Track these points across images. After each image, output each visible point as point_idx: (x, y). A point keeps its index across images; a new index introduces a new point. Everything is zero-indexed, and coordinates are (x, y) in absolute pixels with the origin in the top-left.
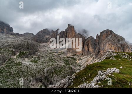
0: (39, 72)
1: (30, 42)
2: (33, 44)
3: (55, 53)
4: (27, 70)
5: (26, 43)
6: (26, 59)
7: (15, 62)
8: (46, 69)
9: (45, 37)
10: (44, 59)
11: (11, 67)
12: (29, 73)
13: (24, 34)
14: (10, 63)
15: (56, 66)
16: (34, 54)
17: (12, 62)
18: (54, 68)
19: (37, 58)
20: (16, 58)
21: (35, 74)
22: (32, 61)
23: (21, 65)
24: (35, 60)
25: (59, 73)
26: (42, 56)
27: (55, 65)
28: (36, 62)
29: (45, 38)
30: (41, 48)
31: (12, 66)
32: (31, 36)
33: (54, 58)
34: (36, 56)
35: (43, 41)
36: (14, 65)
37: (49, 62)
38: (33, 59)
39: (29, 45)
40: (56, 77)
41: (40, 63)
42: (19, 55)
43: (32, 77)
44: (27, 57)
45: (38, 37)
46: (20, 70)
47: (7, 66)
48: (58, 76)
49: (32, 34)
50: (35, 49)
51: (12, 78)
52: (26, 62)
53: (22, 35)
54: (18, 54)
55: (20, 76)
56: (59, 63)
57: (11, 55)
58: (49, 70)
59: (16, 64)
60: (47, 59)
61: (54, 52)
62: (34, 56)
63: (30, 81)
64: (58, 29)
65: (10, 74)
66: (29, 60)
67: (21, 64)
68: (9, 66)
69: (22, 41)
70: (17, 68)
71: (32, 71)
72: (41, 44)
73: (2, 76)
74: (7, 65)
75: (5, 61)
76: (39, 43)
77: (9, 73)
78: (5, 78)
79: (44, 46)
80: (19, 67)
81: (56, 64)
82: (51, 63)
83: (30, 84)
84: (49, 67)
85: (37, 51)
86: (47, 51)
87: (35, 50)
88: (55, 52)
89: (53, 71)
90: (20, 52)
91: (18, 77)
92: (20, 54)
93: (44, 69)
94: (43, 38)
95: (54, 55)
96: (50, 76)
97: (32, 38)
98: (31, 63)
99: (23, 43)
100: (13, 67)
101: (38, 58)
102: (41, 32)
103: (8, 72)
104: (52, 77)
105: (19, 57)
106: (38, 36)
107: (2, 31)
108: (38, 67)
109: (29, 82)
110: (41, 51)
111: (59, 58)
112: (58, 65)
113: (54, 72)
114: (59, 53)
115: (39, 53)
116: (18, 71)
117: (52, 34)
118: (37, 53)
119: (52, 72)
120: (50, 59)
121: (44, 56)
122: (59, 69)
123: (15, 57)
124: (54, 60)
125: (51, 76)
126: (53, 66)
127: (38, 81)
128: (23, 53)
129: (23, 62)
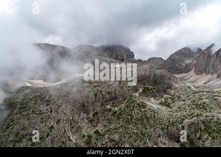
0: (173, 123)
1: (158, 72)
2: (163, 76)
3: (205, 93)
4: (154, 116)
5: (152, 73)
6: (152, 99)
7: (138, 102)
8: (186, 121)
9: (184, 62)
10: (183, 103)
11: (132, 108)
12: (157, 122)
13: (149, 59)
14: (131, 103)
15: (208, 119)
16: (165, 92)
17: (134, 101)
18: (203, 122)
19: (169, 99)
20: (139, 96)
21: (168, 126)
22: (161, 104)
23: (146, 107)
24: (166, 102)
25: (215, 134)
26: (179, 97)
27: (206, 116)
28: (168, 106)
29: (183, 64)
30: (176, 83)
31: (134, 107)
32: (160, 62)
33: (204, 103)
34: (168, 96)
35: (181, 70)
36: (136, 107)
37: (194, 109)
38: (163, 99)
39: (157, 78)
40: (209, 141)
41: (175, 108)
42: (142, 93)
43: (163, 129)
44: (154, 96)
45: (172, 64)
46: (145, 115)
47: (127, 107)
48: (213, 138)
49: (162, 59)
50: (166, 84)
51: (134, 124)
52: (153, 104)
53: (145, 61)
54: (141, 90)
55: (144, 123)
56: (215, 114)
57: (131, 91)
58: (193, 123)
59: (138, 104)
60: (189, 102)
61: (204, 90)
62: (165, 96)
63: (159, 136)
64: (213, 45)
65: (131, 119)
66: (157, 102)
67: (146, 105)
68: (130, 107)
69: (146, 70)
70: (141, 111)
71: (162, 119)
72: (177, 76)
73: (122, 119)
74: (127, 105)
75: (125, 99)
76: (173, 73)
77: (130, 117)
78: (126, 122)
79: (182, 79)
80: (143, 110)
81: (208, 114)
82: (197, 112)
83: (160, 140)
84: (193, 117)
85: (170, 87)
86: (189, 87)
87: (166, 86)
88: (206, 90)
89: (203, 127)
90: (144, 87)
91: (141, 124)
92: (144, 91)
93: (184, 119)
94: (181, 65)
95: (203, 97)
96: (195, 135)
97: (161, 65)
98: (160, 107)
99: (147, 73)
100: (135, 109)
101: (172, 99)
102: (176, 53)
103: (129, 115)
104: (199, 139)
105: (141, 95)
106: (170, 62)
107: (122, 58)
108: (172, 115)
109: (157, 136)
110: (177, 88)
111: (215, 102)
112: (214, 116)
113: (205, 129)
114: (217, 94)
115: (173, 92)
116: (141, 117)
117: (198, 55)
118: (169, 90)
119: (201, 129)
120: (196, 103)
121: (182, 96)
122: (215, 126)
123: (137, 94)
124: (203, 107)
125: (198, 135)
126: (201, 118)
127: (172, 139)
128: (148, 89)
129: (147, 103)
